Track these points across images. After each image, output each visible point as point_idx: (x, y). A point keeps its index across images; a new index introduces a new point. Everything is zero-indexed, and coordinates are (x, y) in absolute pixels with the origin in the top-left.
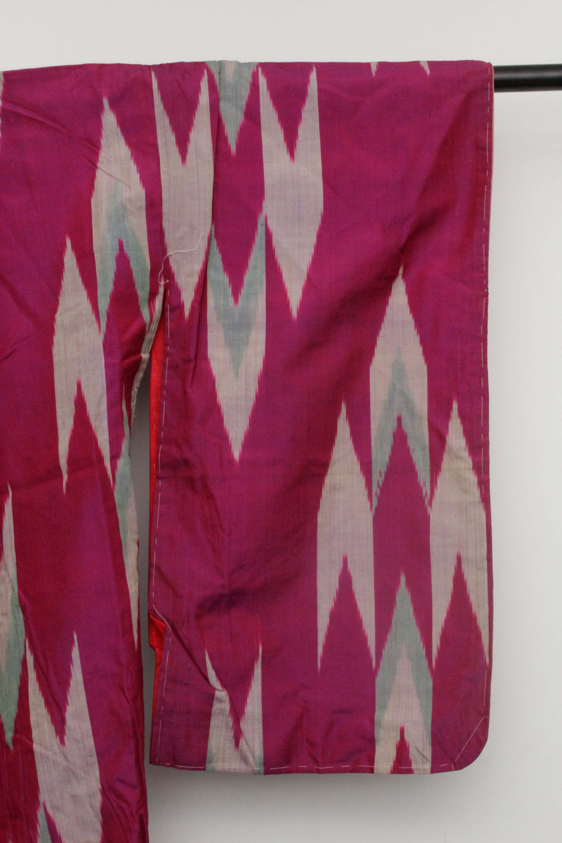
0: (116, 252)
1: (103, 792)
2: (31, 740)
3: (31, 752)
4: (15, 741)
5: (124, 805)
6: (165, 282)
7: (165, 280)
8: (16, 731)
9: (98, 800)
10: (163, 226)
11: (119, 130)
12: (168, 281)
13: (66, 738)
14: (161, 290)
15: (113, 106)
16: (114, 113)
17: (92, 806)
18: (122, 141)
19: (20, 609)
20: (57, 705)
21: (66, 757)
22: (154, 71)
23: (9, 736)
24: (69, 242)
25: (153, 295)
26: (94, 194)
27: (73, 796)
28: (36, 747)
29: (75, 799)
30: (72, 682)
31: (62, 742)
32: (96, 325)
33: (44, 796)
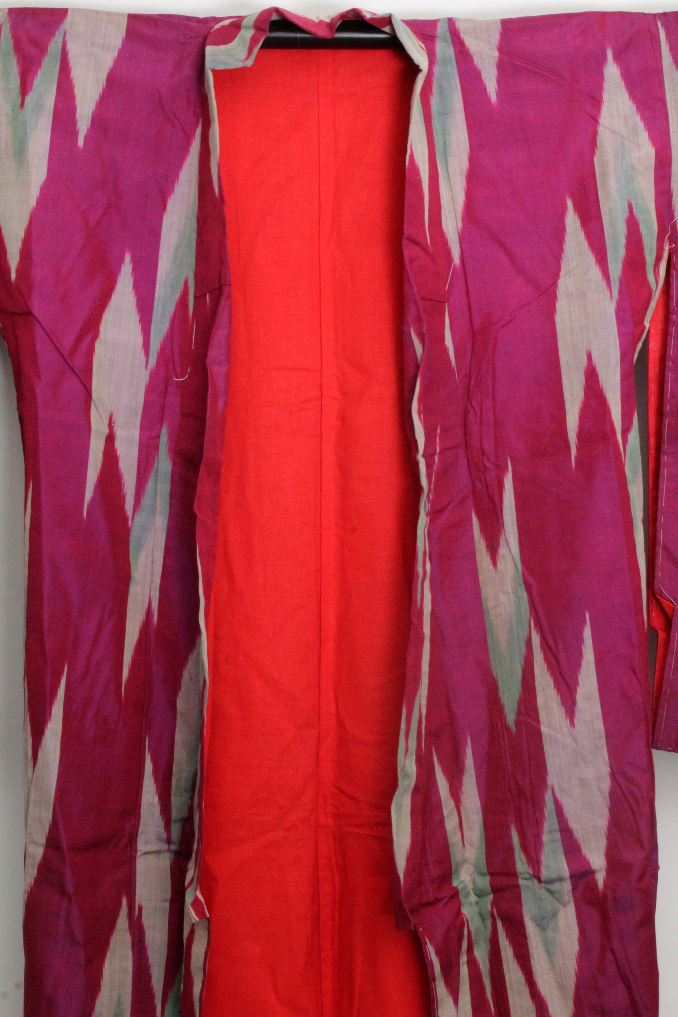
0: (626, 215)
1: (613, 775)
2: (538, 722)
3: (538, 735)
4: (518, 723)
5: (635, 789)
6: (670, 246)
7: (670, 245)
8: (519, 714)
9: (606, 784)
10: (672, 188)
11: (622, 84)
12: (674, 245)
13: (576, 720)
14: (666, 255)
15: (617, 58)
16: (617, 65)
17: (600, 789)
18: (625, 95)
19: (523, 587)
20: (568, 685)
21: (575, 740)
22: (660, 20)
23: (511, 718)
24: (570, 203)
25: (658, 259)
26: (597, 152)
27: (581, 780)
28: (544, 729)
29: (583, 782)
30: (584, 663)
31: (572, 724)
32: (607, 293)
33: (552, 779)
